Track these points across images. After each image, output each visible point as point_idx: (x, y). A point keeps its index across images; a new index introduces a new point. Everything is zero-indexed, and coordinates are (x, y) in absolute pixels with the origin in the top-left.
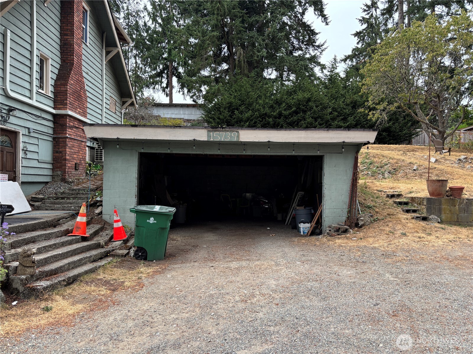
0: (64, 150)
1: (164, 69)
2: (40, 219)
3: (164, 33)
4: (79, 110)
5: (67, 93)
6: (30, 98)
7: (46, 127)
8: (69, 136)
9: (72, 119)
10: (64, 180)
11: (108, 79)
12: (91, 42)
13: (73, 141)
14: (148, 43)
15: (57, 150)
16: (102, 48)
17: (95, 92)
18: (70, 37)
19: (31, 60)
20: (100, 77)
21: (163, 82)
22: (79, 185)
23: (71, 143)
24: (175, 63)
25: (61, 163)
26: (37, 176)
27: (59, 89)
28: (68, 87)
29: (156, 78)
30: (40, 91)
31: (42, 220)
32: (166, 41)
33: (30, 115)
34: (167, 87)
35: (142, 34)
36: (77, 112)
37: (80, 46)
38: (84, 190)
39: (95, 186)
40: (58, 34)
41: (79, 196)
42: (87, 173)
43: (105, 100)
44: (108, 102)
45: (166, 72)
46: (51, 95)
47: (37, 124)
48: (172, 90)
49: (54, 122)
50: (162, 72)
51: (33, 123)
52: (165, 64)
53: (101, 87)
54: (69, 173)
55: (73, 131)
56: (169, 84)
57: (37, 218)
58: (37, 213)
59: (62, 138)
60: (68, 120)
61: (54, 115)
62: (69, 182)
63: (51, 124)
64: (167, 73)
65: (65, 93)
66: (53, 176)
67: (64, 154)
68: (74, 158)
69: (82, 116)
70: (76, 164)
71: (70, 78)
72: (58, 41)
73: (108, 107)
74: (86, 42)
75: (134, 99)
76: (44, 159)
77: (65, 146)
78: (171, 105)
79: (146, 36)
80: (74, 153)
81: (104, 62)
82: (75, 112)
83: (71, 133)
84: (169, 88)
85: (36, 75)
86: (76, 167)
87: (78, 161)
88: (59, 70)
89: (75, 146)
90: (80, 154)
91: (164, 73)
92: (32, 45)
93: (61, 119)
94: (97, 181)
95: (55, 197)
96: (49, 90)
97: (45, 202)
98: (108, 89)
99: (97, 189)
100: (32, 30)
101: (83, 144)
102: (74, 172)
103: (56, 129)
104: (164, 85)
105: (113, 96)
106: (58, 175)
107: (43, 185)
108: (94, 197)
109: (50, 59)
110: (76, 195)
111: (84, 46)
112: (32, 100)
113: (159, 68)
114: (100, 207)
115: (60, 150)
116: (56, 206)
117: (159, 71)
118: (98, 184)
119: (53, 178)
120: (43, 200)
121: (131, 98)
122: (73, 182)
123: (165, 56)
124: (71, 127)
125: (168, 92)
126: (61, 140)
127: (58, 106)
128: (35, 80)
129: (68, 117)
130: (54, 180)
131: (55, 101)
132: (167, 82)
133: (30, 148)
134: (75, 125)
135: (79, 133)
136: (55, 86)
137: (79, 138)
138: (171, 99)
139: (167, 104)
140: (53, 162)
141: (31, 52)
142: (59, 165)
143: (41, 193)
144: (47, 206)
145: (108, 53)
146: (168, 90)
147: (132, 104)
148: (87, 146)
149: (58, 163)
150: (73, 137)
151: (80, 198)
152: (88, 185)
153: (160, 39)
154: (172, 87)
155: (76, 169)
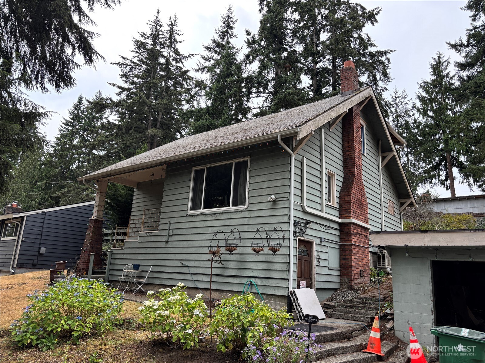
0: (350, 257)
1: (441, 161)
2: (335, 329)
3: (437, 125)
4: (361, 217)
5: (350, 203)
6: (321, 211)
7: (334, 235)
8: (354, 244)
9: (356, 227)
10: (351, 287)
11: (385, 182)
12: (368, 152)
13: (357, 248)
14: (420, 138)
15: (343, 257)
16: (378, 155)
17: (374, 197)
18: (351, 152)
19: (321, 178)
20: (377, 182)
21: (441, 175)
22: (365, 293)
23: (356, 250)
24: (454, 153)
25: (348, 270)
26: (328, 283)
27: (344, 199)
28: (351, 197)
29: (432, 171)
30: (329, 203)
31: (337, 331)
32: (441, 132)
33: (321, 226)
34: (446, 180)
35: (413, 131)
36: (360, 219)
37: (359, 158)
38: (371, 299)
39: (382, 296)
40: (341, 152)
41: (366, 306)
42: (371, 280)
43: (383, 204)
44: (387, 205)
45: (443, 164)
46: (337, 206)
47: (327, 234)
48: (453, 182)
49: (340, 231)
50: (439, 164)
51: (323, 233)
52: (442, 156)
53: (378, 192)
54: (355, 280)
55: (357, 238)
56: (449, 176)
57: (333, 328)
58: (331, 321)
59: (347, 245)
60: (352, 228)
61: (340, 224)
62: (355, 289)
63: (337, 233)
64: (445, 164)
65: (349, 202)
66: (341, 283)
67: (350, 262)
68: (358, 265)
69: (364, 222)
70: (361, 271)
71: (353, 189)
72: (341, 158)
73: (387, 210)
74: (364, 153)
75: (413, 200)
76: (333, 266)
77: (351, 253)
78: (454, 199)
79: (417, 132)
80: (358, 260)
81: (381, 168)
82: (358, 219)
83: (356, 240)
84: (449, 180)
85: (325, 191)
86: (361, 274)
87: (363, 268)
88: (343, 183)
89: (359, 253)
90: (364, 261)
91: (442, 165)
92: (321, 166)
93: (346, 228)
94: (383, 290)
95: (344, 305)
96: (335, 202)
97: (336, 310)
98: (386, 192)
99: (384, 300)
100: (321, 153)
101: (366, 250)
102: (359, 279)
103: (342, 237)
104: (443, 178)
105: (391, 199)
106: (345, 282)
107: (332, 292)
108: (383, 309)
109: (335, 175)
110: (363, 303)
111: (363, 157)
112: (323, 212)
113: (435, 161)
114: (391, 322)
115: (346, 257)
116: (346, 315)
117: (435, 164)
118: (384, 293)
119: (341, 285)
120: (334, 307)
121: (410, 198)
122: (359, 290)
123: (441, 147)
124: (355, 235)
125: (448, 185)
126: (346, 247)
127: (343, 216)
128: (324, 194)
129: (352, 225)
130: (342, 286)
131: (340, 211)
132: (446, 174)
133: (323, 256)
134: (358, 232)
135: (362, 240)
136: (340, 198)
137: (362, 245)
138: (453, 192)
139: (449, 198)
140: (340, 269)
141: (321, 171)
142: (346, 272)
143: (332, 300)
144: (338, 314)
145: (383, 158)
146: (448, 183)
147: (411, 204)
148: (370, 252)
149: (345, 270)
150: (357, 244)
151: (369, 308)
152: (375, 294)
153: (433, 132)
154: (453, 179)
155: (361, 277)
